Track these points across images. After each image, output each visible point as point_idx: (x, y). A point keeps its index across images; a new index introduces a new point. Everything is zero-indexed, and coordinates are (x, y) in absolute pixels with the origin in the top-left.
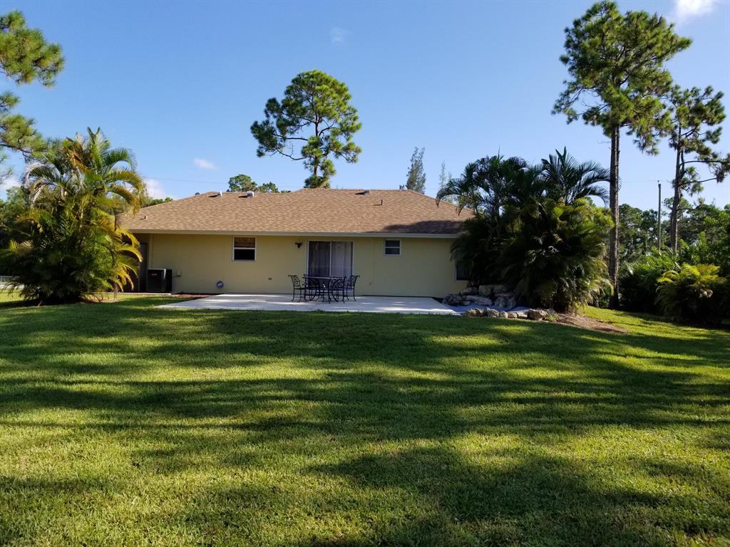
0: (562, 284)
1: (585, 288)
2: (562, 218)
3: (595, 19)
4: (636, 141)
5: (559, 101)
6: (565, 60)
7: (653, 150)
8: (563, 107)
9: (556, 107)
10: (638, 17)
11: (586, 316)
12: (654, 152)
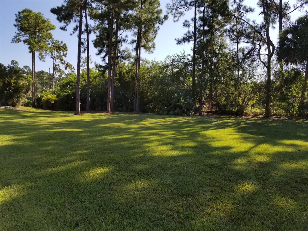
0: (13, 100)
1: (20, 101)
2: (14, 83)
3: (25, 13)
4: (39, 57)
5: (14, 39)
6: (15, 26)
7: (44, 60)
8: (15, 41)
9: (13, 41)
10: (39, 17)
11: (20, 108)
12: (44, 61)
